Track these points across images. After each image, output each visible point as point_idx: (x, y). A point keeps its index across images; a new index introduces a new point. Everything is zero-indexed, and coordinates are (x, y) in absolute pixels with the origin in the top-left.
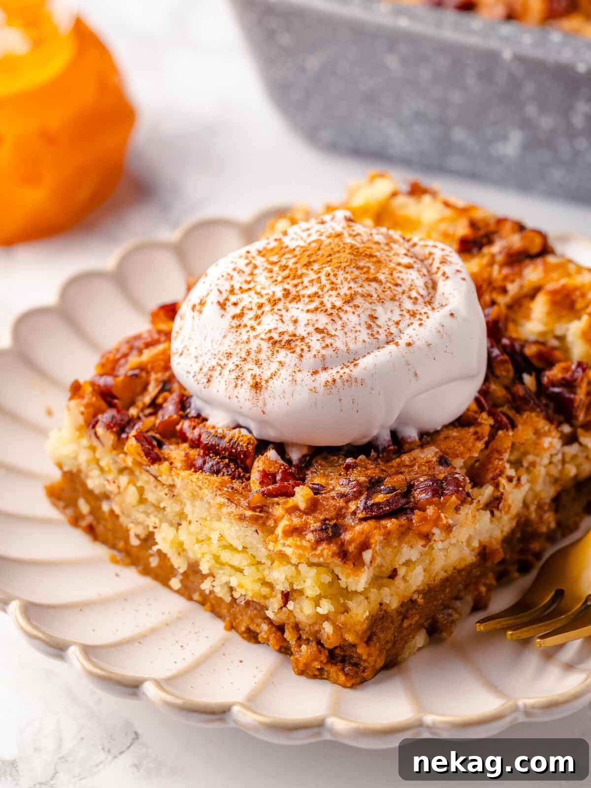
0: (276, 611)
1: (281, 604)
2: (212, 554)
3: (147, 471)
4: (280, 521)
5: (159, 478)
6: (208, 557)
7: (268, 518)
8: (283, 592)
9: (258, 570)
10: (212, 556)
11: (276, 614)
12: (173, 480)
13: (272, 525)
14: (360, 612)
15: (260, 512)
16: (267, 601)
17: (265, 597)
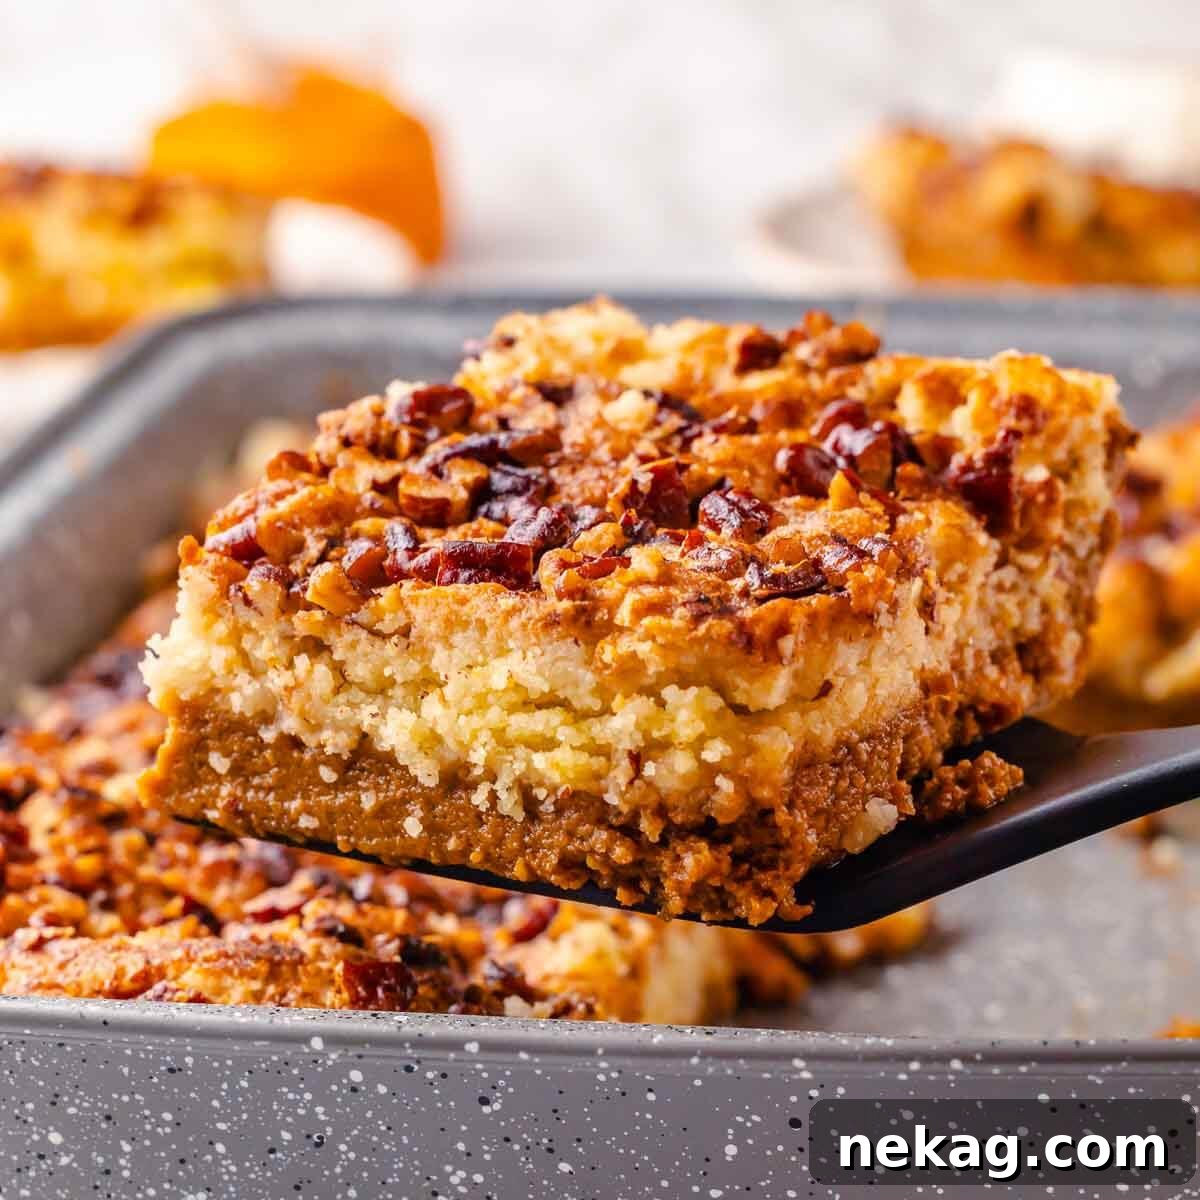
0: (623, 788)
1: (631, 773)
2: (491, 729)
3: (354, 623)
4: (618, 607)
5: (379, 626)
6: (485, 736)
7: (595, 609)
8: (630, 753)
9: (579, 730)
10: (489, 733)
11: (622, 795)
12: (408, 613)
13: (606, 617)
14: (778, 746)
15: (583, 599)
16: (603, 782)
17: (598, 777)
